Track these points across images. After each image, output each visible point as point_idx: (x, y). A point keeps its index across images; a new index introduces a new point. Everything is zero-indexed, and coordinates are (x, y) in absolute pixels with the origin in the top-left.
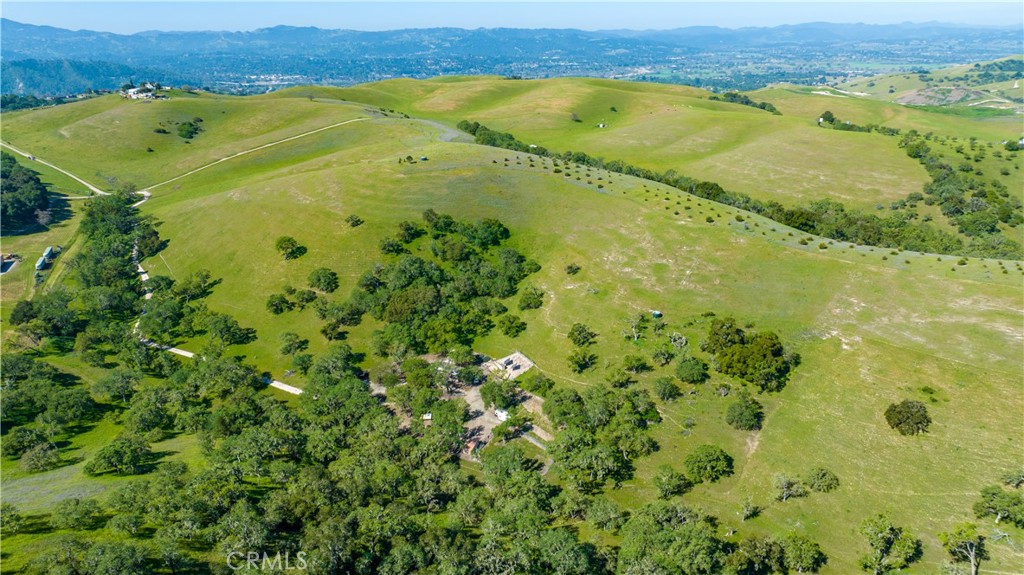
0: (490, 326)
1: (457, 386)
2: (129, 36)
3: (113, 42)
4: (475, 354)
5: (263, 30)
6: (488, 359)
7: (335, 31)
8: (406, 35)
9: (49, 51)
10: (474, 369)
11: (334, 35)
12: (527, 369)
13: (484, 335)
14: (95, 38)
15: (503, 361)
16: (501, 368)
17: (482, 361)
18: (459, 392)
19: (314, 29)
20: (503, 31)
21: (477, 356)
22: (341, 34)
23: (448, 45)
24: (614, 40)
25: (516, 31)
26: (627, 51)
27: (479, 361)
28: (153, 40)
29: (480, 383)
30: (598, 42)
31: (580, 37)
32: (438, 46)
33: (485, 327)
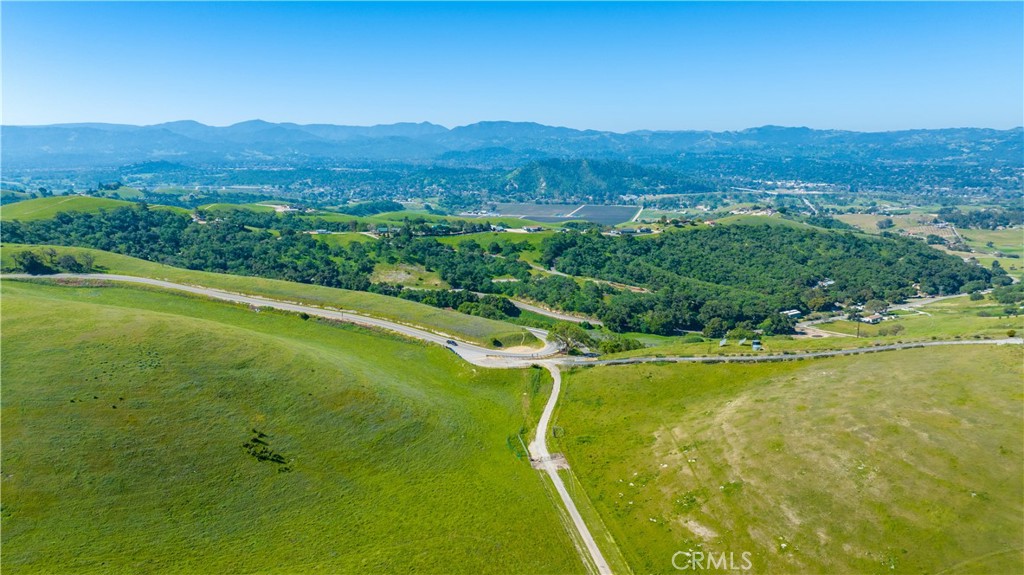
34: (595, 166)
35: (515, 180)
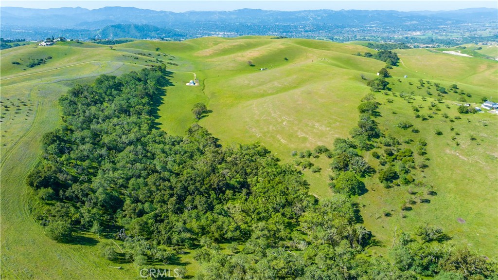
2: (177, 13)
3: (170, 16)
5: (236, 11)
7: (269, 11)
8: (302, 13)
9: (142, 20)
11: (269, 13)
14: (163, 14)
19: (260, 10)
20: (353, 11)
22: (272, 13)
23: (320, 18)
24: (412, 16)
25: (360, 11)
26: (417, 22)
28: (187, 15)
30: (402, 17)
31: (394, 15)
32: (314, 19)
34: (137, 27)
35: (100, 34)
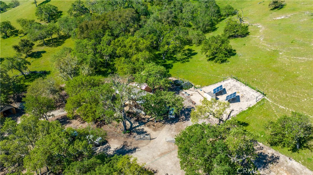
0: (191, 54)
1: (141, 121)
4: (172, 79)
6: (189, 86)
10: (168, 96)
12: (253, 103)
13: (183, 61)
15: (211, 88)
16: (209, 98)
17: (182, 88)
18: (142, 132)
21: (176, 82)
27: (177, 87)
29: (176, 119)
33: (186, 55)
